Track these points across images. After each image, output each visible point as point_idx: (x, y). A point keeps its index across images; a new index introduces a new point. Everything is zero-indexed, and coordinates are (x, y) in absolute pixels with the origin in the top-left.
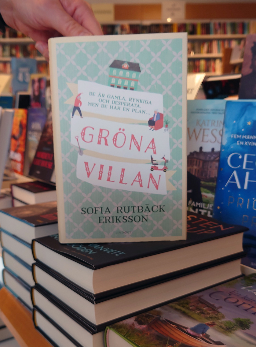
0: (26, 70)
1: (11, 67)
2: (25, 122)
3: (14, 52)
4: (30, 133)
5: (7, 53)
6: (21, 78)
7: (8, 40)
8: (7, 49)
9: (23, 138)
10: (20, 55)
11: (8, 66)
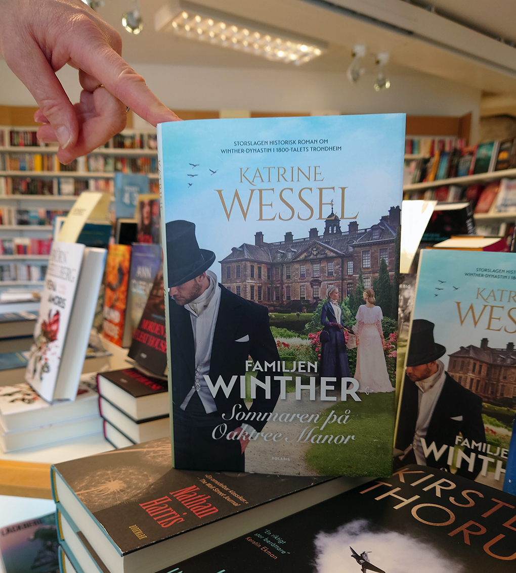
0: (134, 189)
1: (115, 185)
2: (127, 264)
3: (119, 166)
4: (134, 281)
5: (110, 167)
6: (127, 199)
7: (112, 151)
8: (111, 161)
9: (123, 288)
10: (128, 171)
11: (112, 183)
